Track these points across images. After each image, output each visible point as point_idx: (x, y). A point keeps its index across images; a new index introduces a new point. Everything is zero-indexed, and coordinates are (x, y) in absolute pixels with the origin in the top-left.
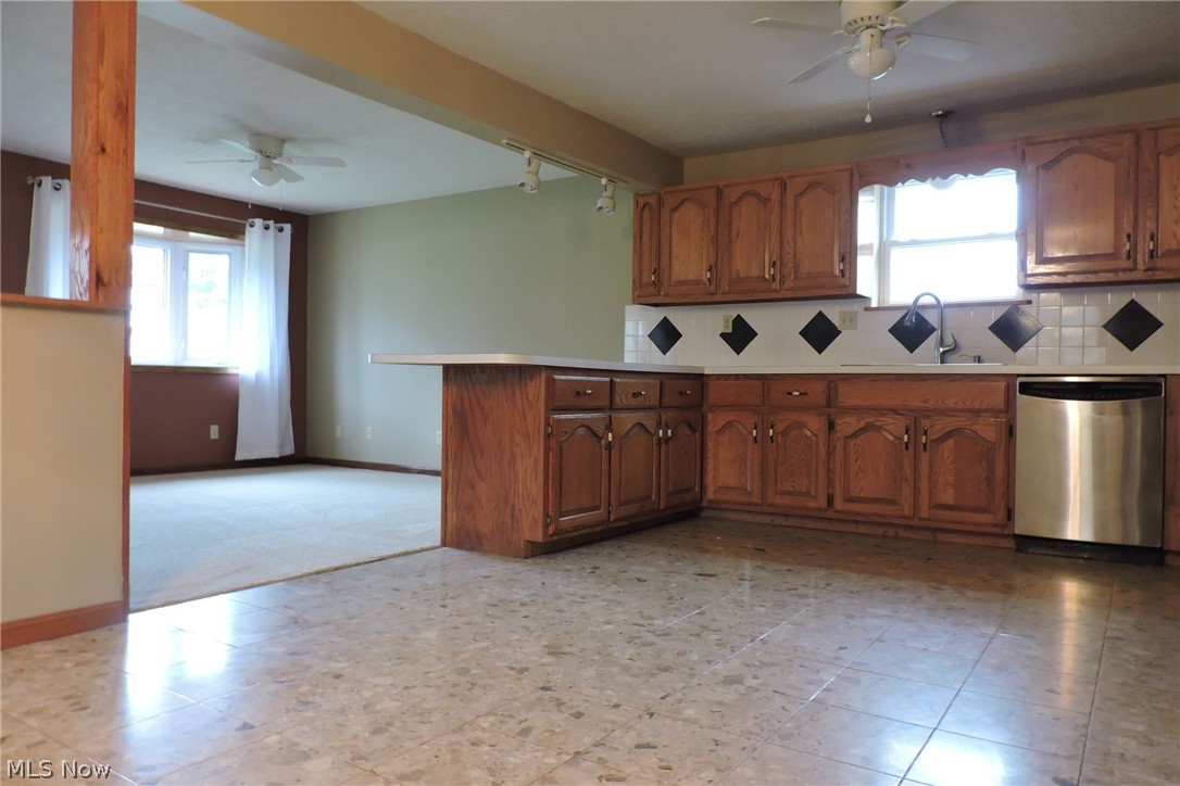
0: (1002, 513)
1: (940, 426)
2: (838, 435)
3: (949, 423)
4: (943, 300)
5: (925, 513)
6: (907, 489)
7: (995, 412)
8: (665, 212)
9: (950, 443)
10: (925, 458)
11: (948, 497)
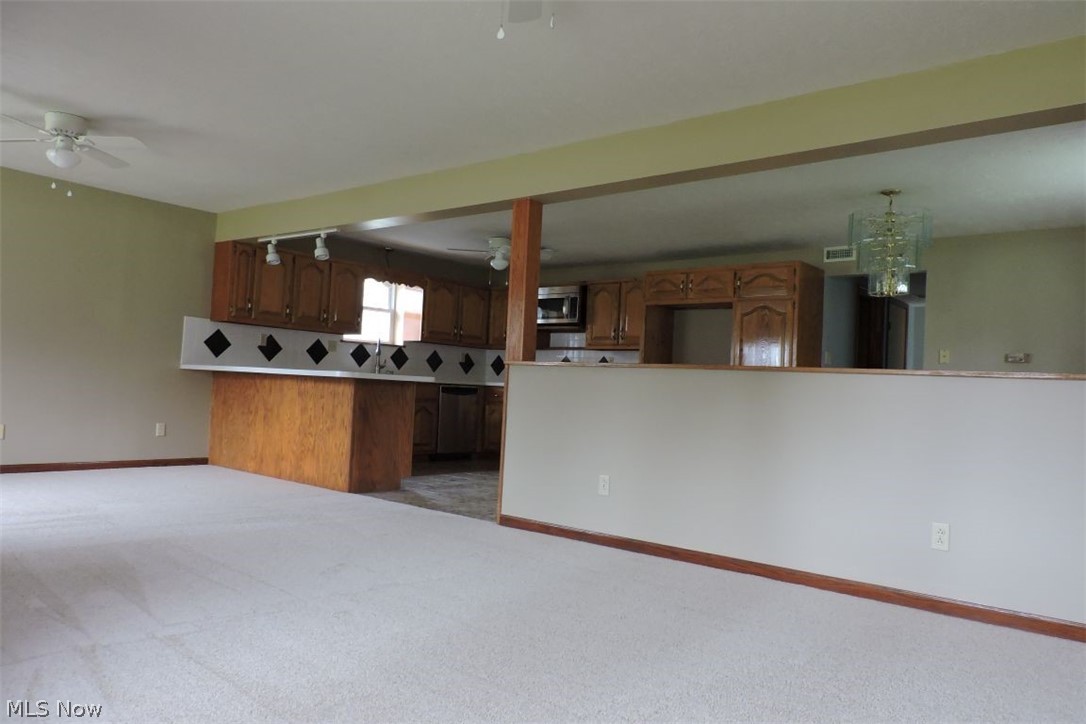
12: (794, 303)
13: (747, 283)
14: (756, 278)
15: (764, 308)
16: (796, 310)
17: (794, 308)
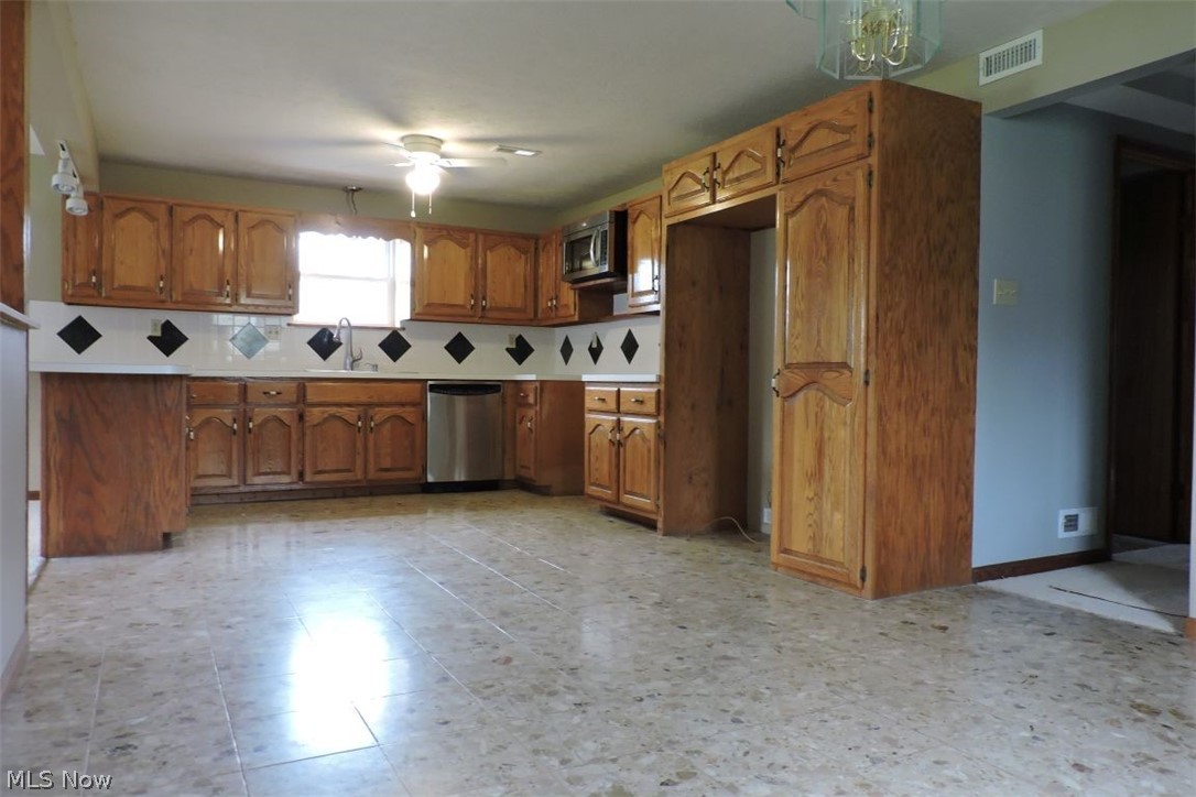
0: (420, 469)
1: (380, 414)
2: (307, 424)
3: (388, 411)
4: (353, 324)
5: (372, 475)
6: (359, 461)
7: (413, 404)
8: (107, 216)
9: (388, 426)
10: (371, 437)
11: (387, 463)
12: (870, 174)
13: (794, 149)
14: (808, 134)
15: (819, 193)
16: (875, 189)
17: (870, 185)
